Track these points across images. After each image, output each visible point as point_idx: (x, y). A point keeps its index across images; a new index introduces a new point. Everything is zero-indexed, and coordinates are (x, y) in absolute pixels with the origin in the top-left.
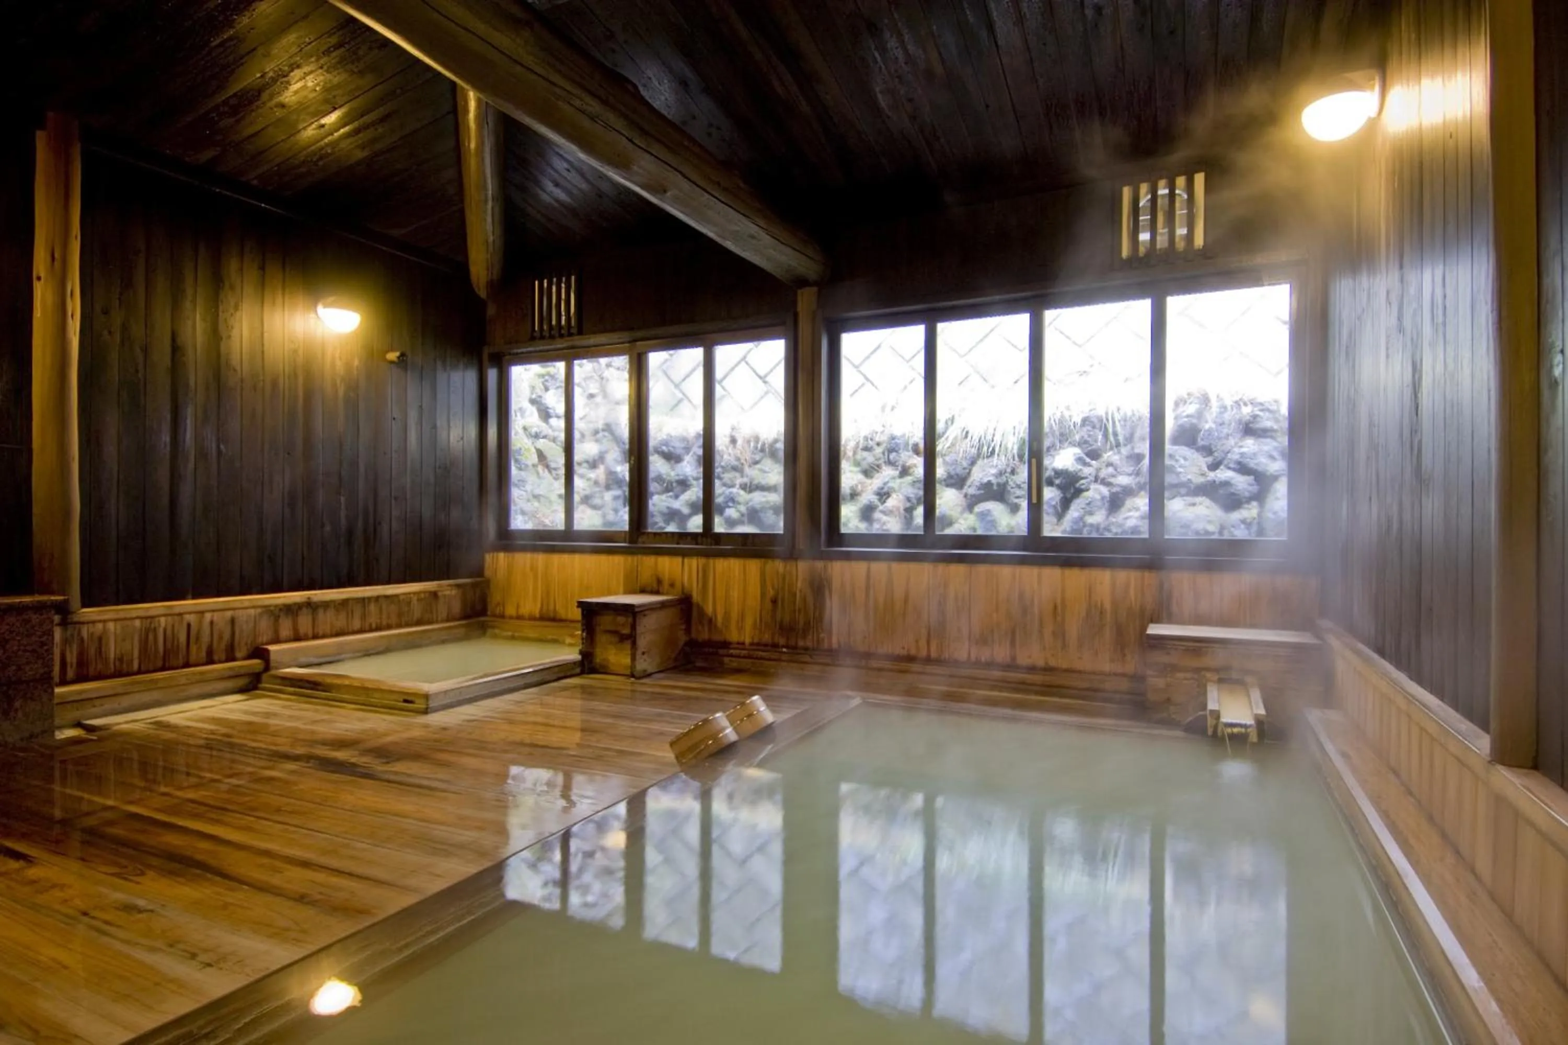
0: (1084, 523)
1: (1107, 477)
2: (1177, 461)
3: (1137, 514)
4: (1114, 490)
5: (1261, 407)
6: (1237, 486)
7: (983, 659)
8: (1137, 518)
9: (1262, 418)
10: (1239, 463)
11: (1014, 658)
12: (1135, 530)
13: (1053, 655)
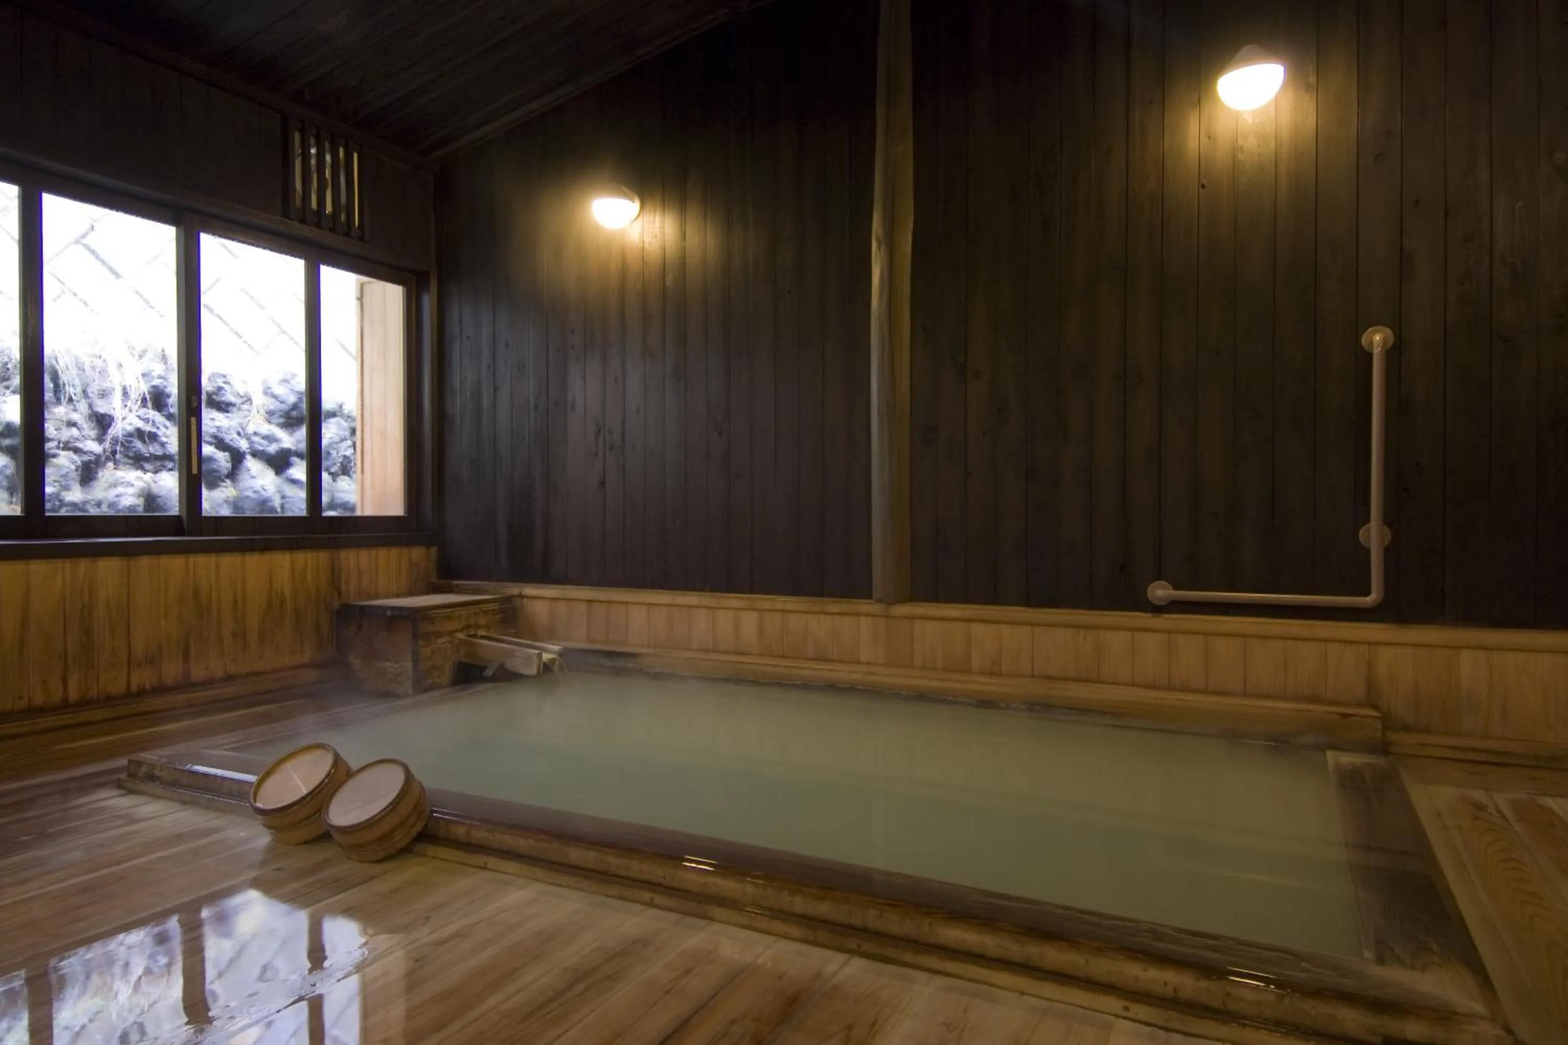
0: (60, 501)
1: (72, 440)
2: (158, 428)
3: (131, 491)
4: (86, 458)
5: (224, 379)
6: (219, 462)
7: (148, 686)
8: (133, 495)
9: (226, 391)
10: (215, 437)
11: (187, 674)
12: (131, 508)
13: (233, 660)
